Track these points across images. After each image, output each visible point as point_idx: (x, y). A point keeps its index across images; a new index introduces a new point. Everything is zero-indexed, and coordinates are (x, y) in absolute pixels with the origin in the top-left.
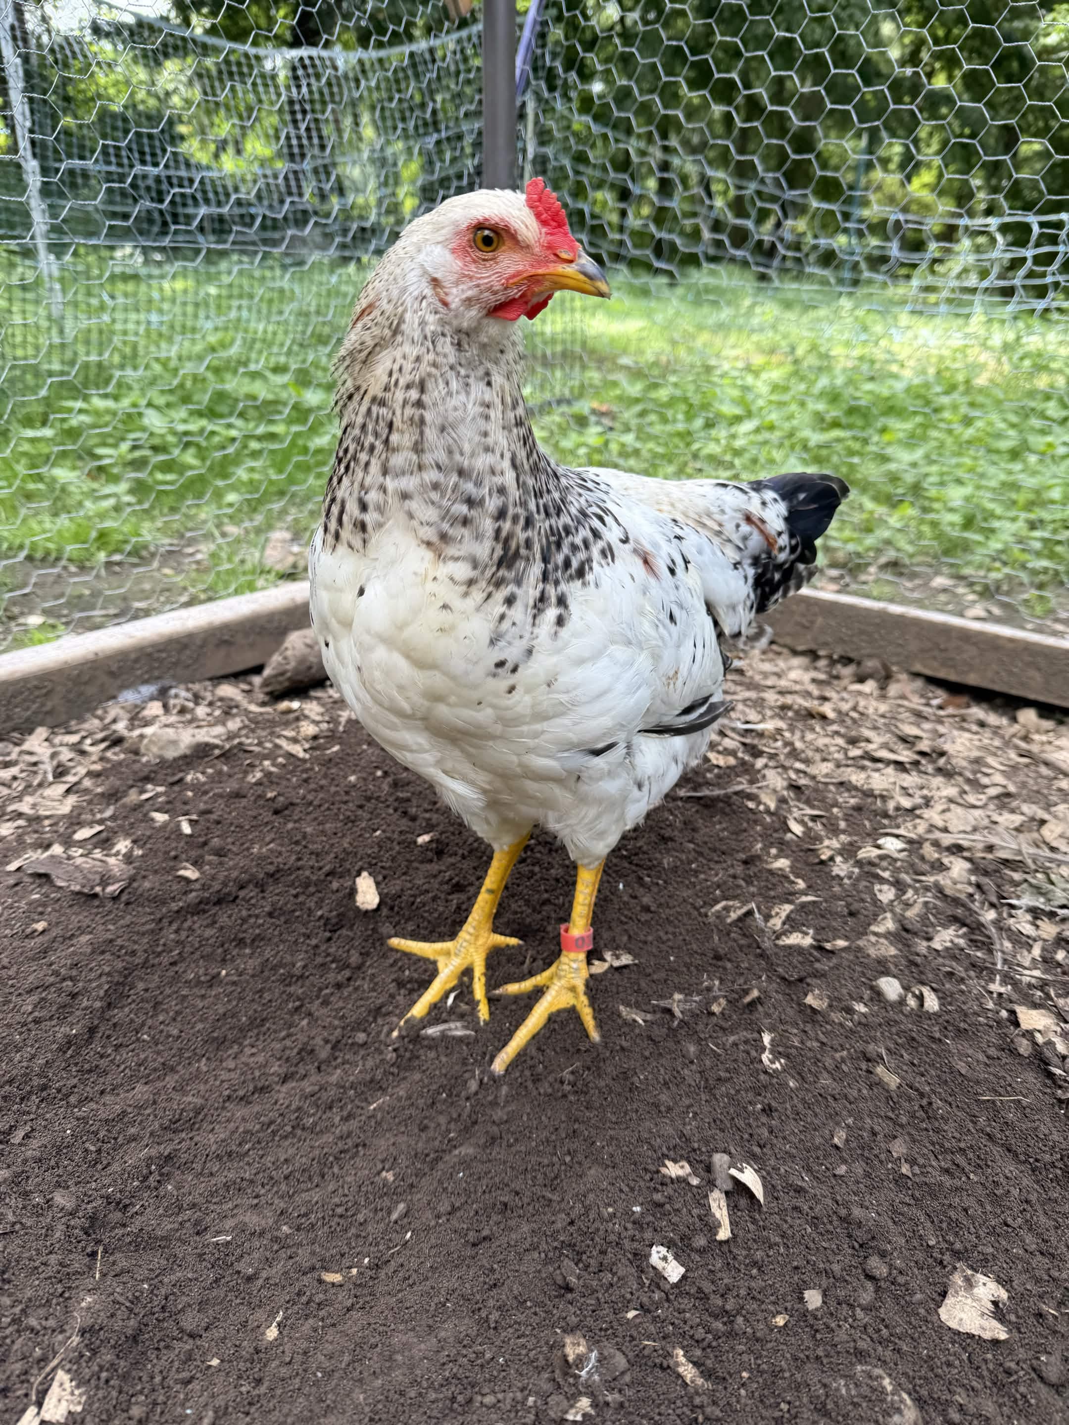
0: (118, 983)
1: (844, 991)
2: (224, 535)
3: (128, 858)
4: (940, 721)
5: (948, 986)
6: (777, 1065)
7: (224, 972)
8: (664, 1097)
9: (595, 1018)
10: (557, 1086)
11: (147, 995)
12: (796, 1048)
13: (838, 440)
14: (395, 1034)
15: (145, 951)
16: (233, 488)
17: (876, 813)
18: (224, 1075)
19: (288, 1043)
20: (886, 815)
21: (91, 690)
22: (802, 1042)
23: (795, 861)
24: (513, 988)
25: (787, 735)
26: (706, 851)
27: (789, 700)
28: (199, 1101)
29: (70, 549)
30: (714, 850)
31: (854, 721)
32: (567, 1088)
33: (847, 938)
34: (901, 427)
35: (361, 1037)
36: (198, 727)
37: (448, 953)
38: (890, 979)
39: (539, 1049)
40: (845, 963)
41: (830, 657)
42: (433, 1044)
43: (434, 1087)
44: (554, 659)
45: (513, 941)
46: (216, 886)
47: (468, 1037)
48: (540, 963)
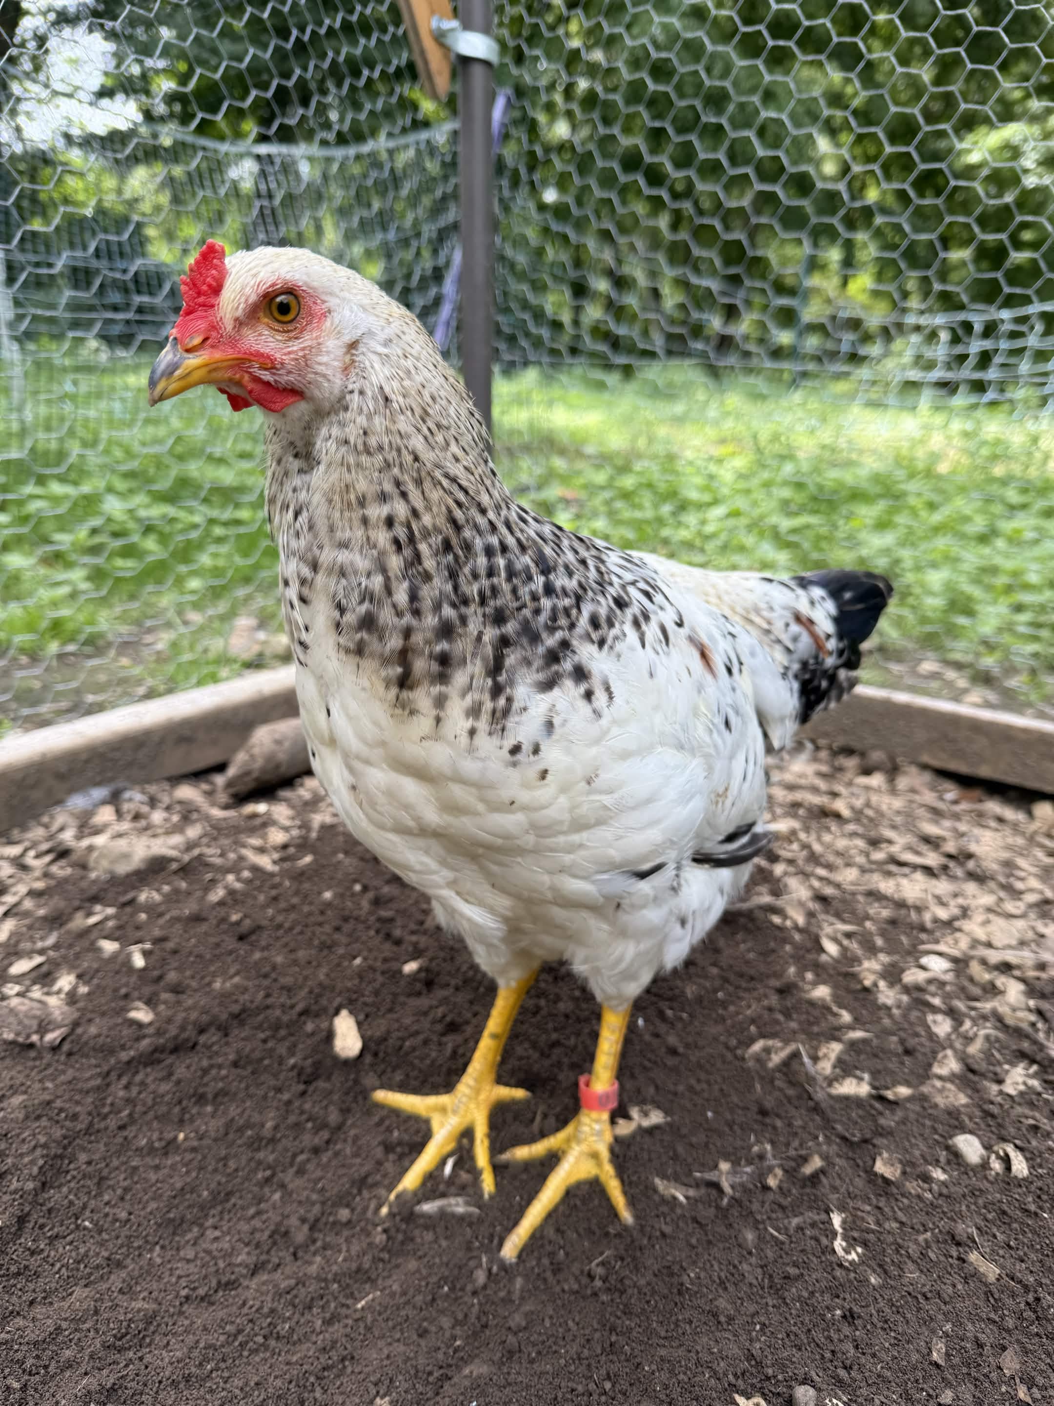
0: (56, 1156)
1: (917, 1153)
2: (186, 623)
3: (72, 998)
4: (956, 817)
5: (1034, 1143)
6: (853, 1256)
7: (181, 1136)
8: (722, 1303)
9: (625, 1193)
10: (585, 1280)
11: (90, 1169)
12: (873, 1232)
13: (808, 527)
14: (384, 1210)
15: (90, 1114)
16: (194, 573)
17: (912, 926)
18: (182, 1268)
19: (257, 1223)
20: (923, 929)
21: (36, 795)
22: (878, 1223)
23: (835, 987)
24: (522, 1153)
25: (802, 836)
26: (732, 977)
27: (798, 796)
28: (151, 1306)
29: (20, 639)
30: (741, 975)
31: (871, 820)
32: (598, 1283)
33: (908, 1084)
34: (867, 513)
35: (344, 1214)
36: (154, 836)
37: (443, 1110)
38: (968, 1137)
39: (558, 1230)
40: (912, 1116)
41: (830, 748)
42: (430, 1223)
43: (434, 1279)
44: (594, 751)
45: (519, 1093)
46: (173, 1031)
47: (470, 1215)
48: (552, 1121)
